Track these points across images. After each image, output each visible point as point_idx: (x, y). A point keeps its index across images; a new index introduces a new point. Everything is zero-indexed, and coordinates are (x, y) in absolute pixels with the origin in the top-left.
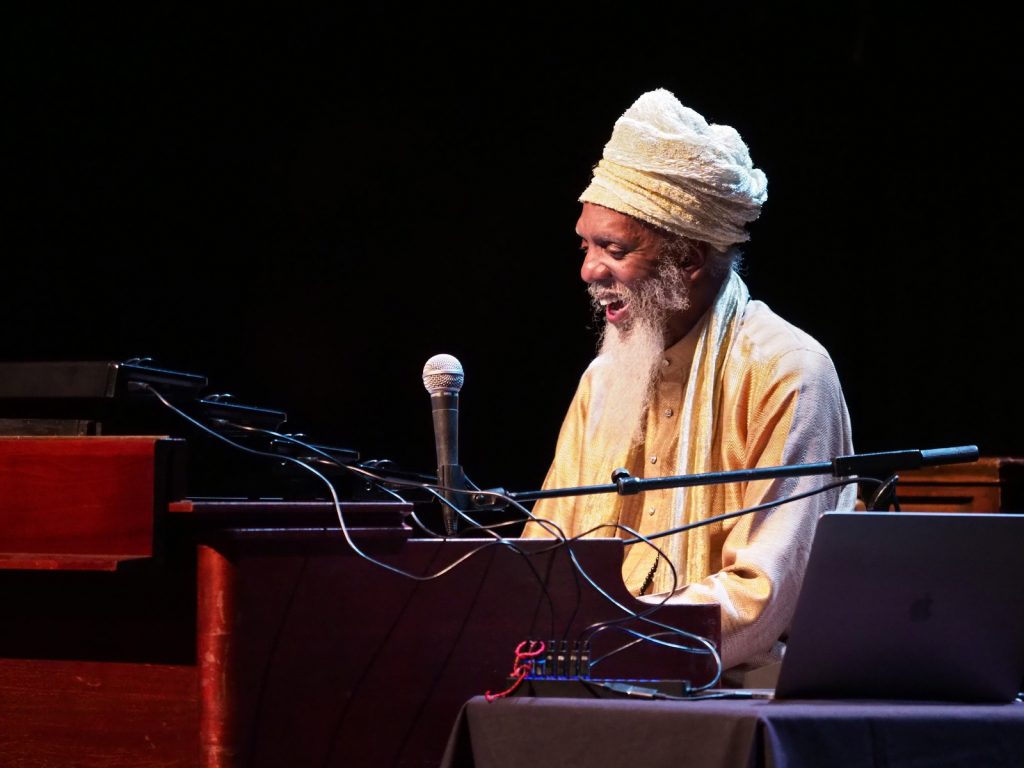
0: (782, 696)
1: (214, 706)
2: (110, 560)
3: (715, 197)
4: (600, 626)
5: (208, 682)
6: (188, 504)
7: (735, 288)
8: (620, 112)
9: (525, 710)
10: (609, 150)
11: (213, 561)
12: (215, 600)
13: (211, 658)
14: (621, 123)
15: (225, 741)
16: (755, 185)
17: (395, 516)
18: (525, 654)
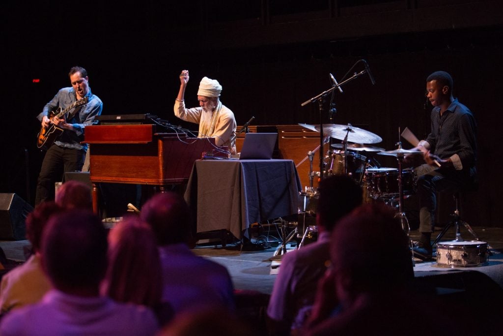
0: (240, 159)
1: (161, 162)
2: (146, 142)
3: (214, 91)
4: (214, 150)
5: (160, 159)
6: (157, 134)
7: (220, 103)
8: (200, 81)
9: (204, 162)
10: (200, 87)
11: (160, 142)
12: (161, 147)
13: (160, 155)
14: (201, 83)
15: (163, 167)
16: (220, 88)
17: (184, 135)
18: (204, 154)
